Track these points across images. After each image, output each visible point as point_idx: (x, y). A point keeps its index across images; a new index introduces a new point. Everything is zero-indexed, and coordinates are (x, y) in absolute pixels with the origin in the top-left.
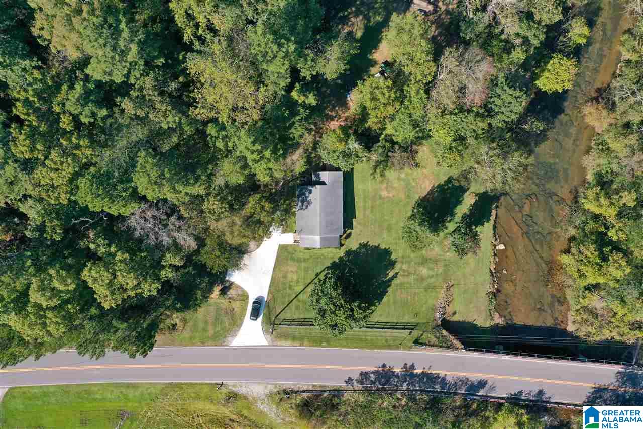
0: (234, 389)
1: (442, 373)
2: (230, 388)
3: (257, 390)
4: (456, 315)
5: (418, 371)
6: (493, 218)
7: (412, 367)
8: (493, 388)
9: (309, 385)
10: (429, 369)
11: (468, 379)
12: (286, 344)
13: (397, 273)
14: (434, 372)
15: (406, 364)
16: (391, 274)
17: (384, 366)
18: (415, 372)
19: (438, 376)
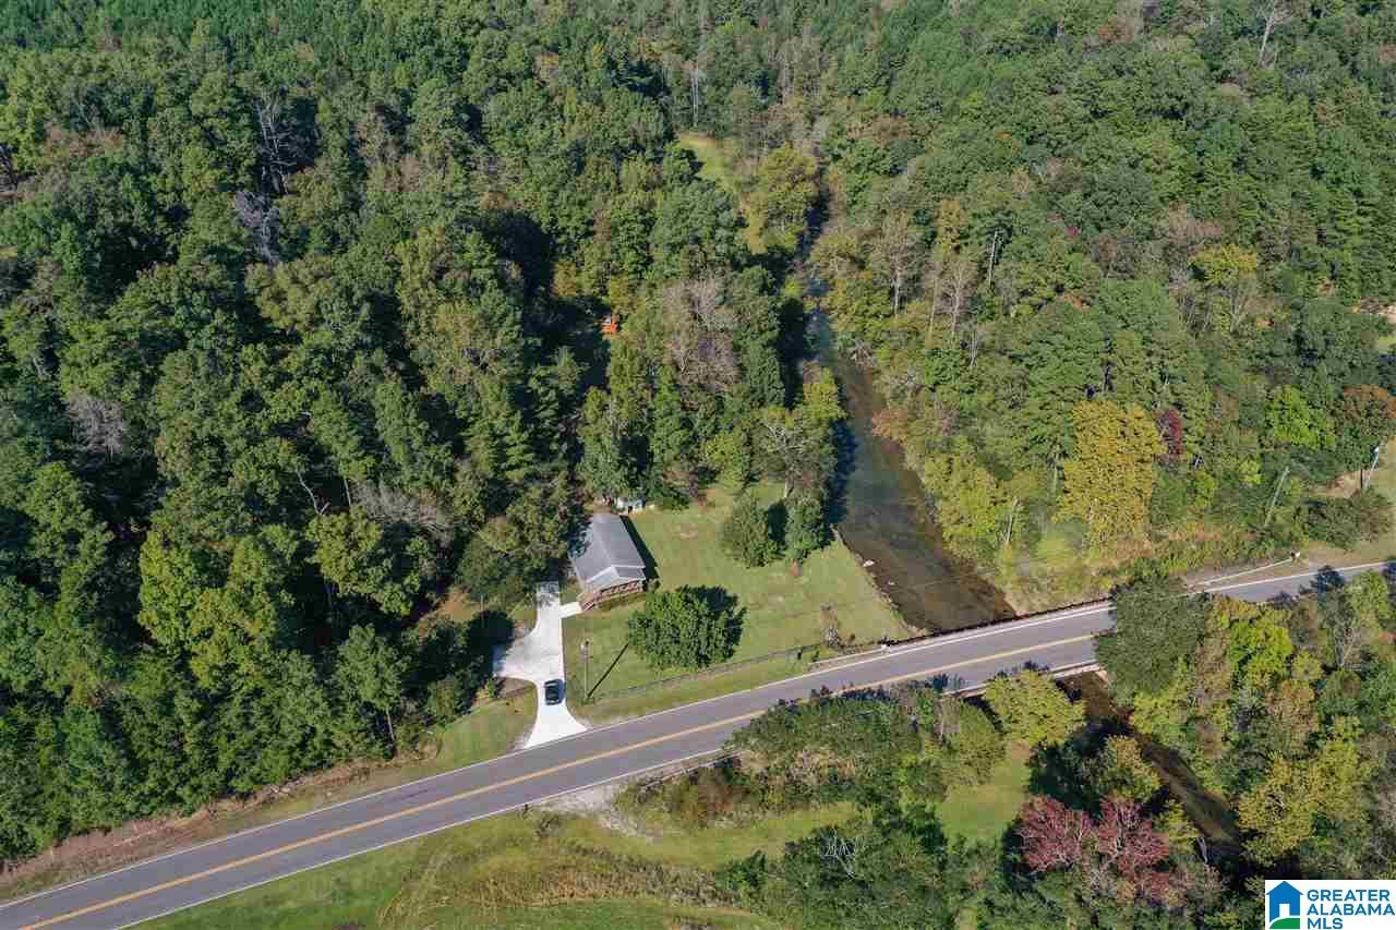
0: (550, 810)
1: (874, 686)
2: (543, 809)
3: (590, 798)
4: (858, 638)
5: (837, 693)
6: (837, 535)
7: (825, 691)
8: (959, 682)
9: (676, 764)
10: (852, 685)
11: (917, 682)
12: (617, 722)
13: (744, 610)
14: (861, 688)
15: (813, 691)
16: (736, 612)
17: (782, 702)
18: (834, 695)
19: (870, 692)
